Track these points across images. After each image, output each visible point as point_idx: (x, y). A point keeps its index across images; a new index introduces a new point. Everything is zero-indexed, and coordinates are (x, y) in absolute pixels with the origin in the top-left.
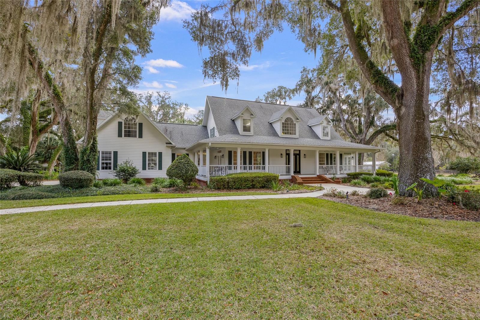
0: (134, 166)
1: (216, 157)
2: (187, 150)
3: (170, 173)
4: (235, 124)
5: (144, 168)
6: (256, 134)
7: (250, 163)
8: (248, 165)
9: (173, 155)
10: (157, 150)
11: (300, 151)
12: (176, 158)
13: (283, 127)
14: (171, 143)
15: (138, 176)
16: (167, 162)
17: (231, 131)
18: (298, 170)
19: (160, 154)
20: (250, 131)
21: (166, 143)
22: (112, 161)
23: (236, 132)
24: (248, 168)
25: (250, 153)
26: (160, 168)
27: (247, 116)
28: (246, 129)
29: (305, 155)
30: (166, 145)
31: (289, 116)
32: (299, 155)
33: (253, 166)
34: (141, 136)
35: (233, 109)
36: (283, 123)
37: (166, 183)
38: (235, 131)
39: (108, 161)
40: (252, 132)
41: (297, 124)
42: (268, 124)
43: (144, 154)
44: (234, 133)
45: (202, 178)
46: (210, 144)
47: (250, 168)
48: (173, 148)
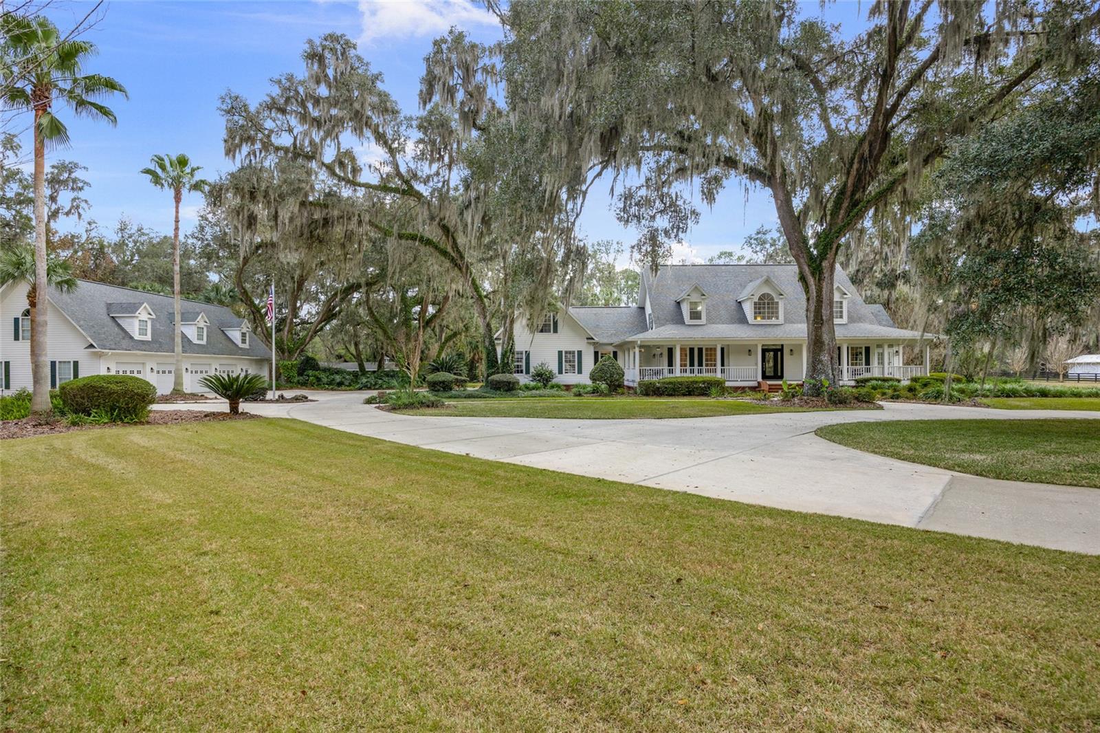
0: (550, 369)
1: (654, 355)
2: (615, 346)
3: (593, 377)
4: (680, 308)
5: (560, 372)
6: (710, 320)
7: (700, 364)
8: (696, 368)
9: (596, 353)
10: (576, 349)
11: (782, 345)
12: (600, 360)
13: (755, 308)
14: (592, 339)
15: (554, 381)
16: (589, 364)
17: (673, 320)
18: (779, 374)
19: (580, 353)
20: (700, 319)
21: (587, 339)
22: (524, 364)
23: (681, 321)
24: (696, 371)
25: (700, 350)
26: (580, 372)
27: (695, 297)
28: (695, 315)
29: (791, 350)
30: (586, 341)
31: (766, 290)
32: (781, 350)
33: (704, 367)
34: (555, 331)
35: (681, 282)
36: (755, 303)
37: (589, 389)
38: (679, 320)
39: (519, 364)
40: (704, 320)
41: (780, 303)
42: (735, 304)
43: (560, 353)
44: (677, 323)
45: (631, 384)
46: (639, 342)
47: (700, 371)
48: (595, 344)
